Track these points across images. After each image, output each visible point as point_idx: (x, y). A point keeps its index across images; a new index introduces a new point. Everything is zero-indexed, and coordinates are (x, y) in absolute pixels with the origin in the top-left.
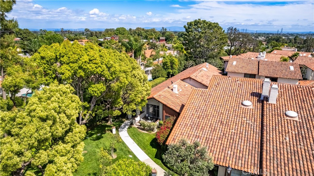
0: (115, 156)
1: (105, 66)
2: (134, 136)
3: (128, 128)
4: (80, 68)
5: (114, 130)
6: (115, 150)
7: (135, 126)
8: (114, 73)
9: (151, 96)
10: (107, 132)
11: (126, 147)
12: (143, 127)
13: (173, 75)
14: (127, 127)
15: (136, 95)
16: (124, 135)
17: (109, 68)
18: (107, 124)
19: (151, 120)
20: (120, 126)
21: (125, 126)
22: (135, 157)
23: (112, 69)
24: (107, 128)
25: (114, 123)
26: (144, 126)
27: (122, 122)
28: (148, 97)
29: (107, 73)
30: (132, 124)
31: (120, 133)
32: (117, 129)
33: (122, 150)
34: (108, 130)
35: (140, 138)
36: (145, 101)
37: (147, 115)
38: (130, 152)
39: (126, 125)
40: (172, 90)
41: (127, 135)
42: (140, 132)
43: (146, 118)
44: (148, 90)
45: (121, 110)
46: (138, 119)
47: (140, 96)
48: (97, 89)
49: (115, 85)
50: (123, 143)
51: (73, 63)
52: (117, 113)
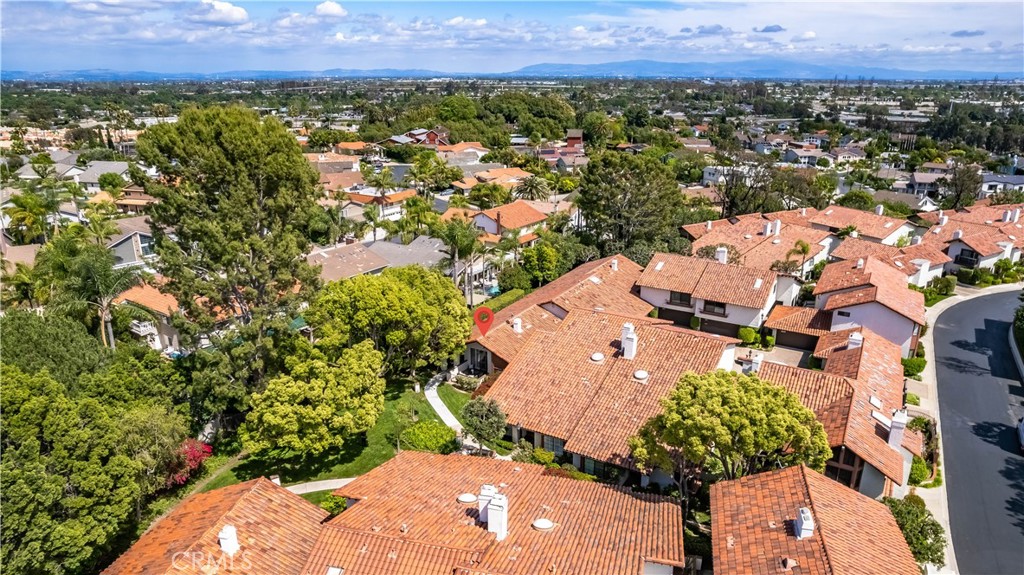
0: (415, 419)
1: (405, 312)
2: (445, 396)
3: (439, 386)
4: (378, 314)
5: (417, 387)
6: (416, 413)
7: (450, 383)
8: (416, 318)
9: (472, 339)
10: (407, 390)
11: (431, 409)
12: (460, 385)
13: (545, 282)
14: (437, 384)
15: (448, 340)
16: (432, 395)
17: (410, 313)
18: (409, 379)
19: (475, 374)
20: (426, 382)
21: (434, 383)
22: (442, 422)
23: (414, 315)
24: (407, 385)
25: (419, 378)
26: (462, 383)
27: (432, 376)
28: (467, 340)
29: (407, 319)
30: (445, 379)
31: (426, 393)
32: (422, 386)
33: (426, 413)
34: (409, 387)
35: (454, 400)
36: (462, 347)
37: (471, 366)
38: (436, 416)
39: (437, 380)
40: (512, 326)
41: (436, 394)
42: (456, 393)
43: (468, 372)
44: (466, 331)
45: (427, 358)
46: (455, 372)
47: (454, 340)
48: (396, 336)
49: (416, 333)
50: (429, 405)
51: (370, 309)
52: (420, 363)
